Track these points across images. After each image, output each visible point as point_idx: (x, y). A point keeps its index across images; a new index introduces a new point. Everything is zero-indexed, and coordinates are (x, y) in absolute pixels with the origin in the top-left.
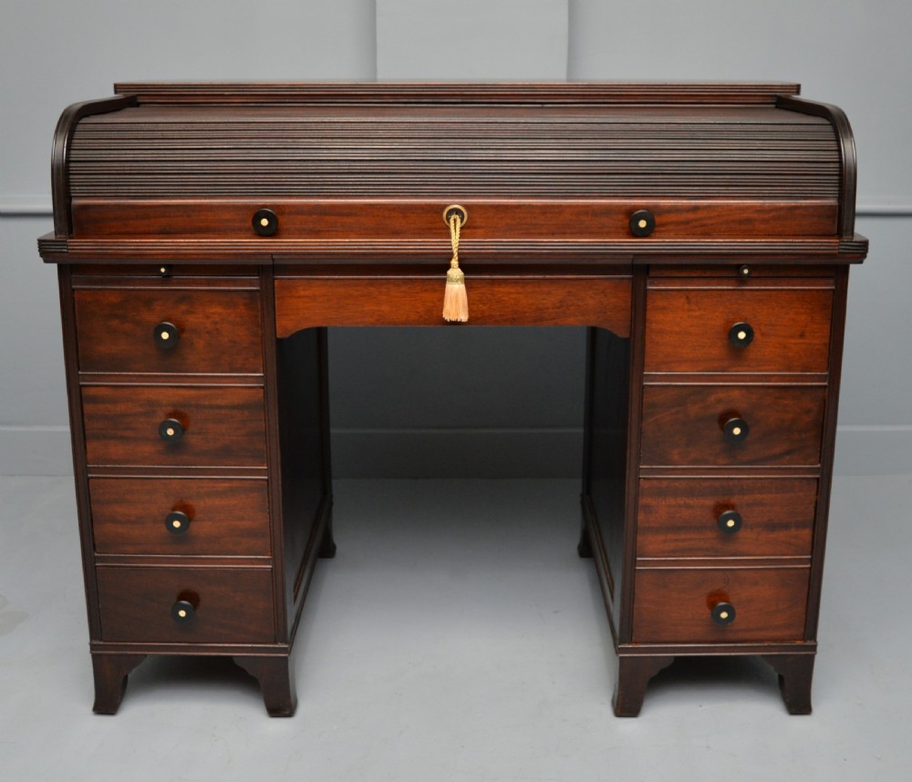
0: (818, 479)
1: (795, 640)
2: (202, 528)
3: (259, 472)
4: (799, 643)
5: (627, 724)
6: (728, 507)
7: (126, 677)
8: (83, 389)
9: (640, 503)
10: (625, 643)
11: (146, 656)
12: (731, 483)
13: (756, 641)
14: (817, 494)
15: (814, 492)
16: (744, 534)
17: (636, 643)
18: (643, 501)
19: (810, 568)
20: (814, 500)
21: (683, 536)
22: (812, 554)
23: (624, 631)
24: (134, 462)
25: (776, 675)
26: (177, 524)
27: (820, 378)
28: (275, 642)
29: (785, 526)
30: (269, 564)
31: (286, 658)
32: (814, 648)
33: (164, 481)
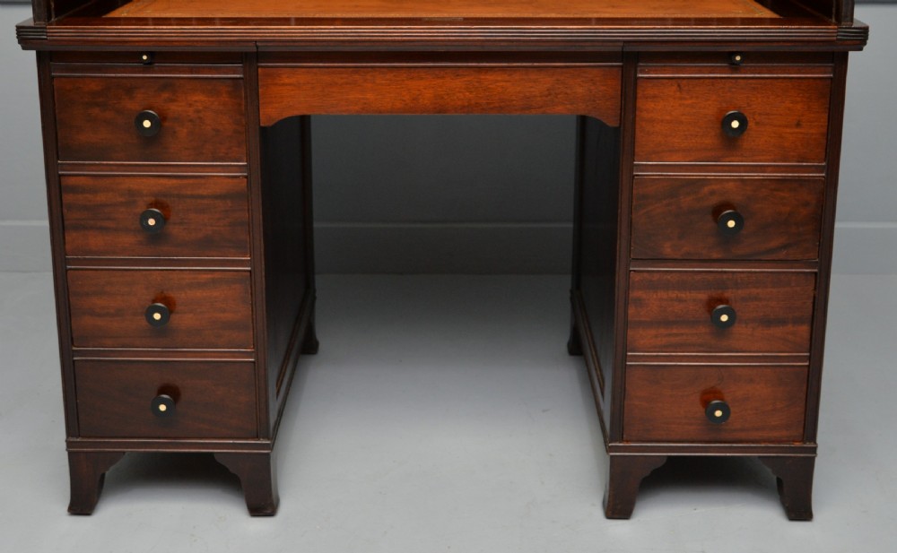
0: (816, 273)
1: (794, 441)
2: (182, 320)
3: (243, 263)
4: (797, 444)
5: (619, 526)
6: (721, 301)
7: (103, 476)
8: (63, 179)
9: (631, 295)
10: (615, 441)
11: (124, 453)
12: (725, 276)
13: (753, 442)
14: (815, 289)
15: (812, 287)
16: (738, 329)
17: (627, 441)
18: (634, 294)
19: (808, 366)
20: (812, 295)
21: (675, 331)
22: (810, 351)
23: (615, 429)
24: (114, 253)
25: (775, 477)
26: (157, 316)
27: (818, 169)
28: (257, 437)
29: (783, 322)
30: (251, 358)
31: (268, 454)
32: (814, 450)
33: (144, 273)
